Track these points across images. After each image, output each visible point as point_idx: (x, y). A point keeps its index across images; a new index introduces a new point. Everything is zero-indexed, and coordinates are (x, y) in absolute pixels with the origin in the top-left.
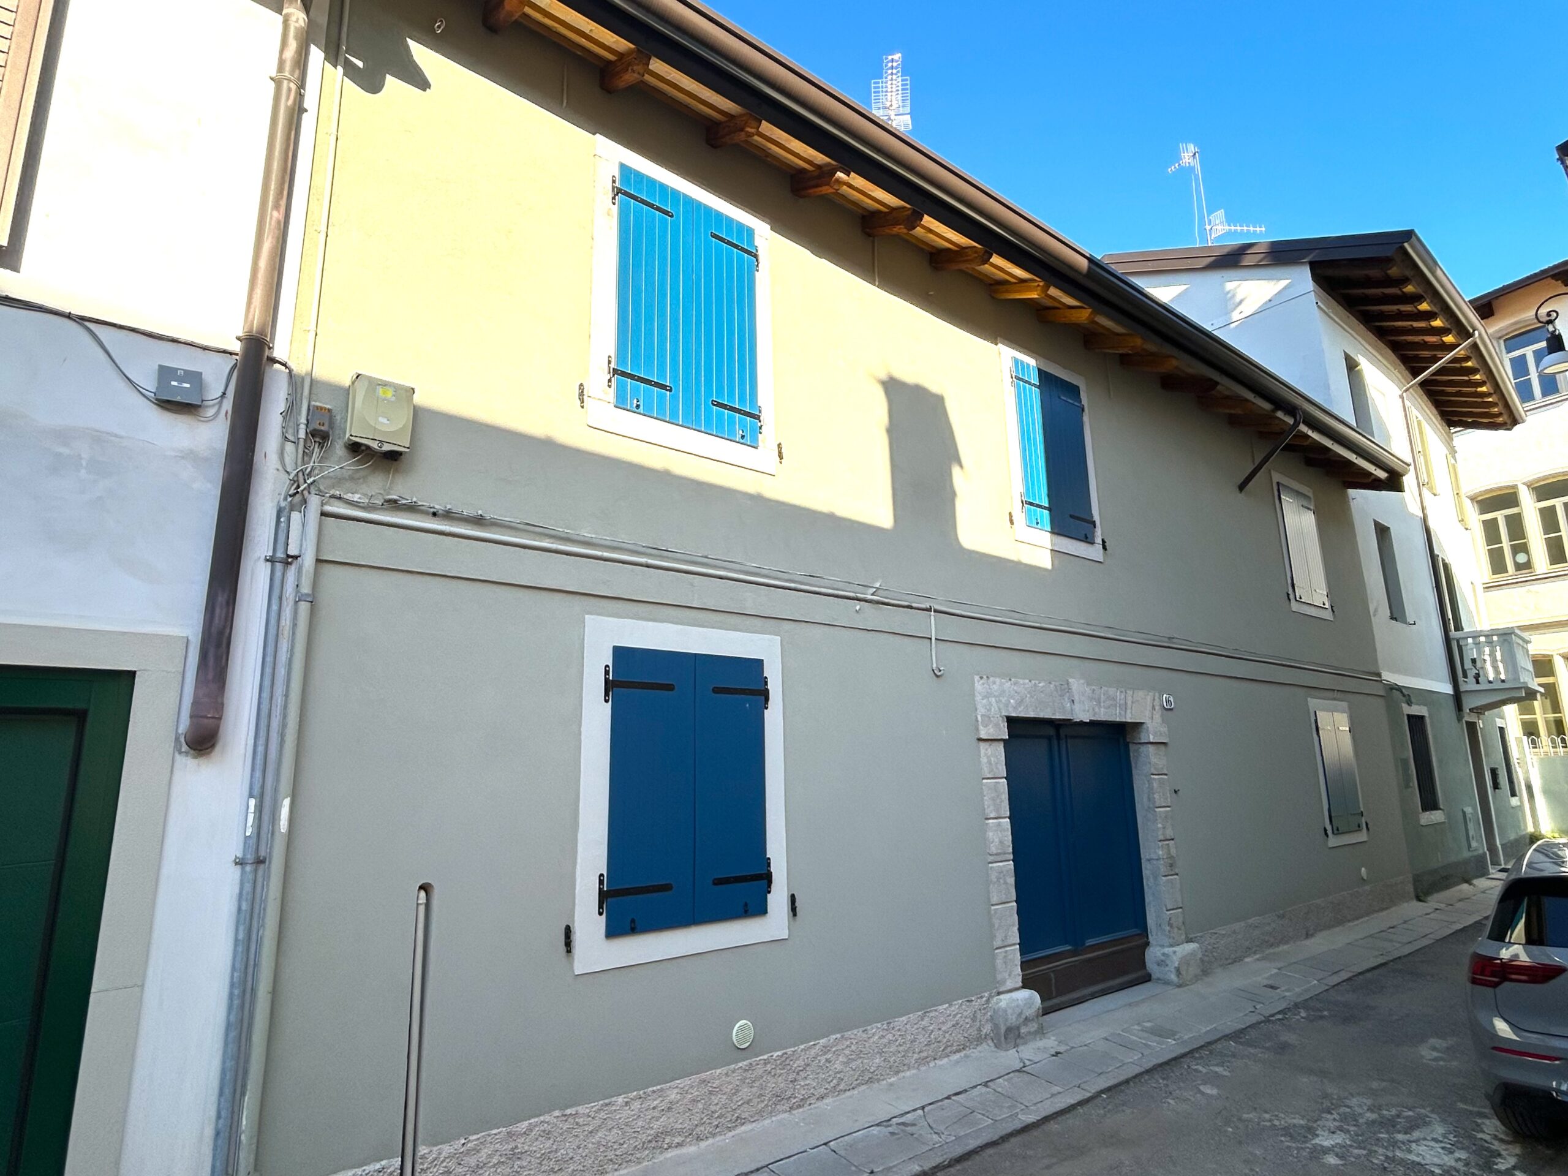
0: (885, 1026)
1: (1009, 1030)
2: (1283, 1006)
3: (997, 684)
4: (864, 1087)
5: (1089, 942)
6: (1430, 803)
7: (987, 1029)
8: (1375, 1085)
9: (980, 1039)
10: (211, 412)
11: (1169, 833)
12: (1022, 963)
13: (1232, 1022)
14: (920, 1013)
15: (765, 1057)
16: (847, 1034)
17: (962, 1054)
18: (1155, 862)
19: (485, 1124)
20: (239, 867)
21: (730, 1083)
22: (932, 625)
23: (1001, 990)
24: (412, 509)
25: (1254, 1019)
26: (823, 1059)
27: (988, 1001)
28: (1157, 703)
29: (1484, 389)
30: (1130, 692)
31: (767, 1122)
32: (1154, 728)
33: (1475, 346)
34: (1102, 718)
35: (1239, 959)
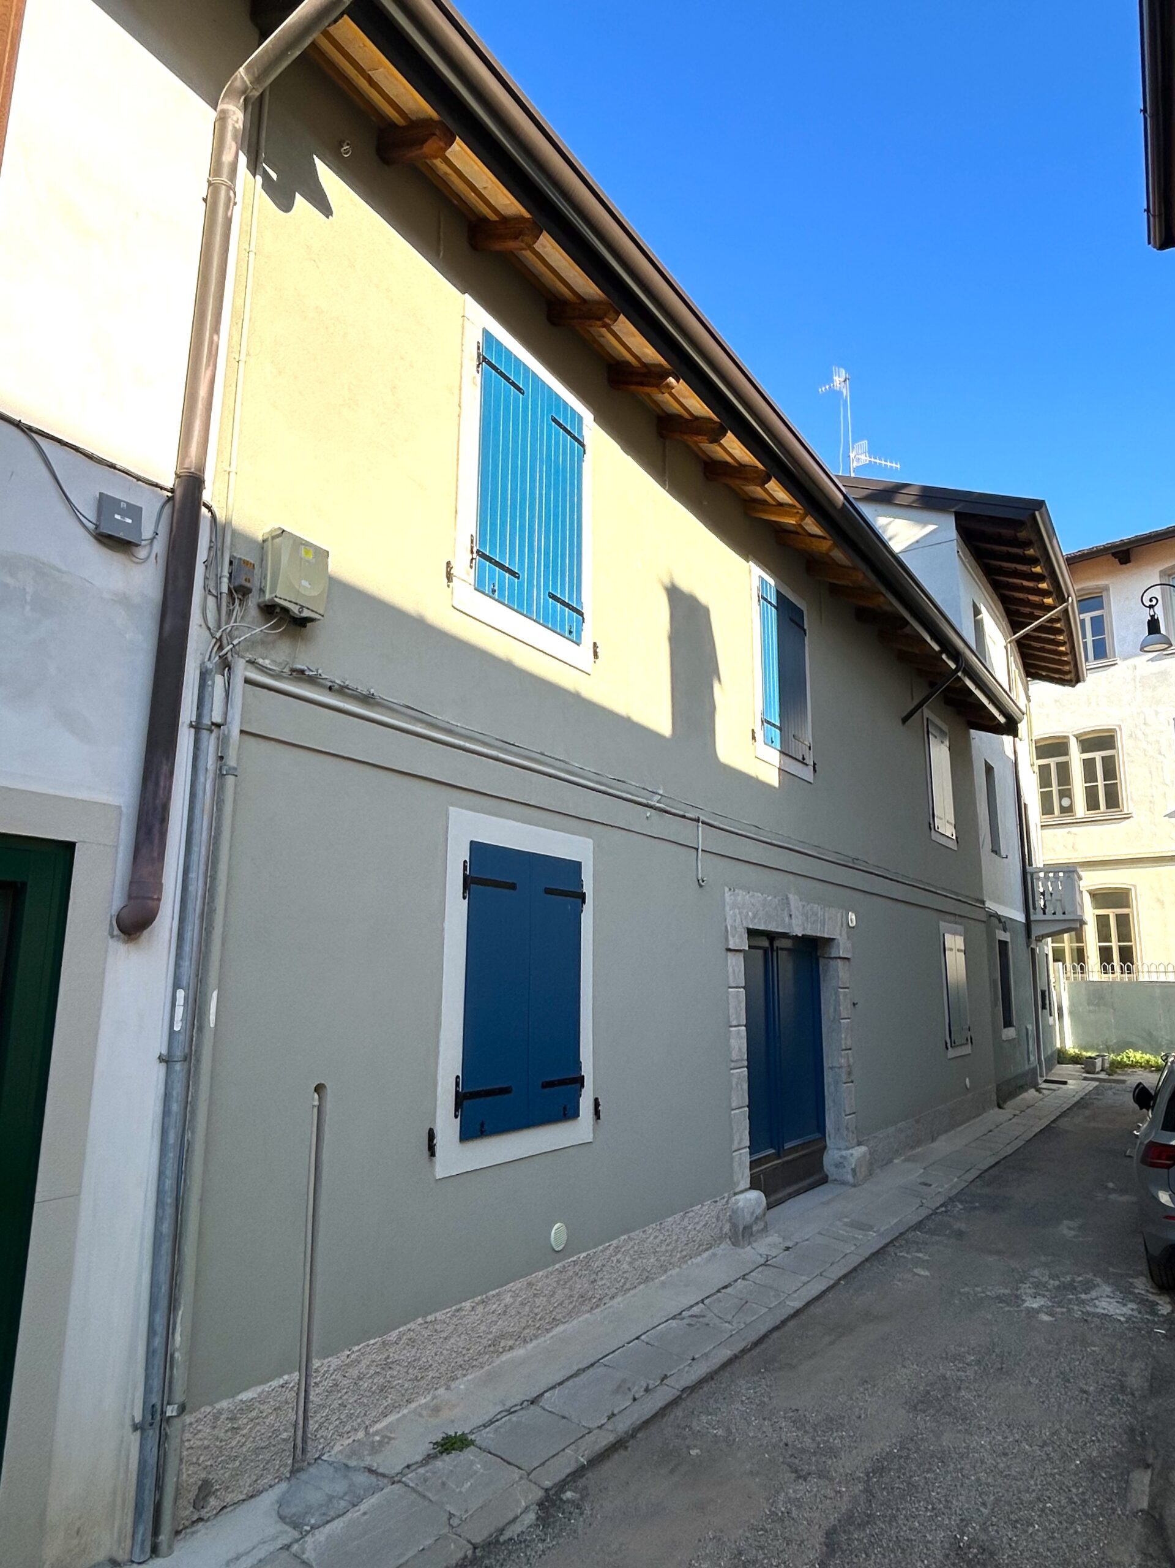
0: (658, 1227)
1: (744, 1228)
3: (742, 896)
4: (642, 1286)
5: (787, 1146)
6: (1008, 1023)
7: (728, 1228)
8: (1043, 1259)
9: (721, 1238)
10: (142, 553)
11: (849, 1043)
12: (751, 1162)
13: (911, 1214)
14: (682, 1214)
15: (575, 1258)
16: (632, 1234)
17: (711, 1251)
18: (837, 1070)
19: (366, 1335)
21: (549, 1285)
22: (702, 837)
23: (737, 1190)
24: (313, 680)
26: (614, 1259)
27: (727, 1202)
28: (844, 920)
29: (1063, 649)
30: (827, 909)
31: (575, 1322)
32: (843, 947)
33: (1066, 611)
34: (809, 932)
35: (890, 1161)
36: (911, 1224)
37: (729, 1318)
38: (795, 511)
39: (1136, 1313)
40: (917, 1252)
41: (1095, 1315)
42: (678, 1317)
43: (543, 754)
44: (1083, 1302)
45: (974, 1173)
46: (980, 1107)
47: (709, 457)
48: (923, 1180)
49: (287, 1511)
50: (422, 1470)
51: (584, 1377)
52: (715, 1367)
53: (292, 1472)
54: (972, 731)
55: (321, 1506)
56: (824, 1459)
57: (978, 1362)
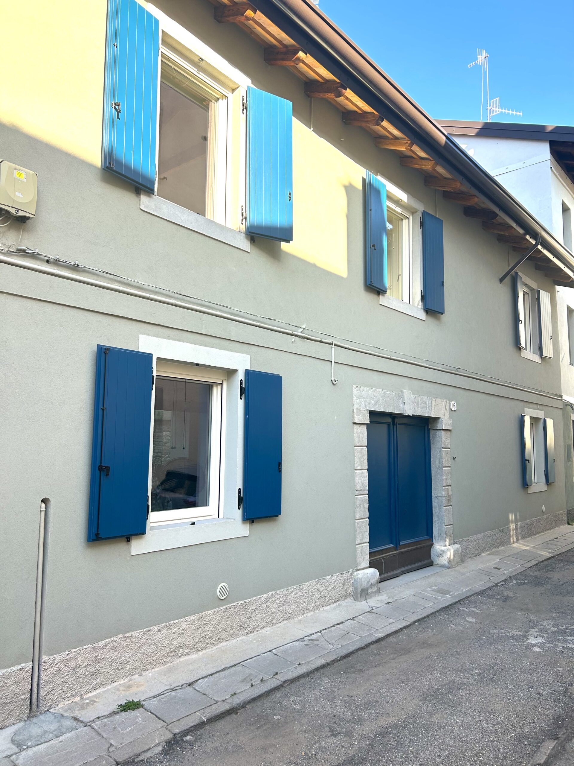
0: (298, 588)
1: (362, 590)
2: (504, 578)
3: (365, 390)
4: (285, 622)
5: (402, 543)
7: (351, 590)
8: (554, 615)
9: (346, 596)
11: (449, 482)
12: (370, 553)
13: (479, 586)
14: (316, 580)
15: (235, 604)
16: (278, 592)
17: (337, 603)
18: (440, 498)
19: (80, 643)
21: (215, 619)
22: (333, 353)
23: (359, 568)
24: (34, 256)
25: (489, 585)
26: (265, 605)
27: (352, 574)
28: (447, 407)
30: (434, 399)
31: (234, 641)
32: (445, 422)
34: (419, 413)
35: (479, 554)
36: (477, 591)
37: (333, 641)
38: (406, 141)
40: (474, 607)
42: (301, 640)
43: (210, 302)
44: (567, 641)
45: (534, 563)
46: (554, 523)
47: (345, 108)
48: (496, 566)
49: (17, 738)
50: (105, 720)
51: (226, 672)
52: (310, 669)
53: (28, 717)
54: (556, 286)
55: (38, 736)
56: (353, 725)
57: (479, 674)
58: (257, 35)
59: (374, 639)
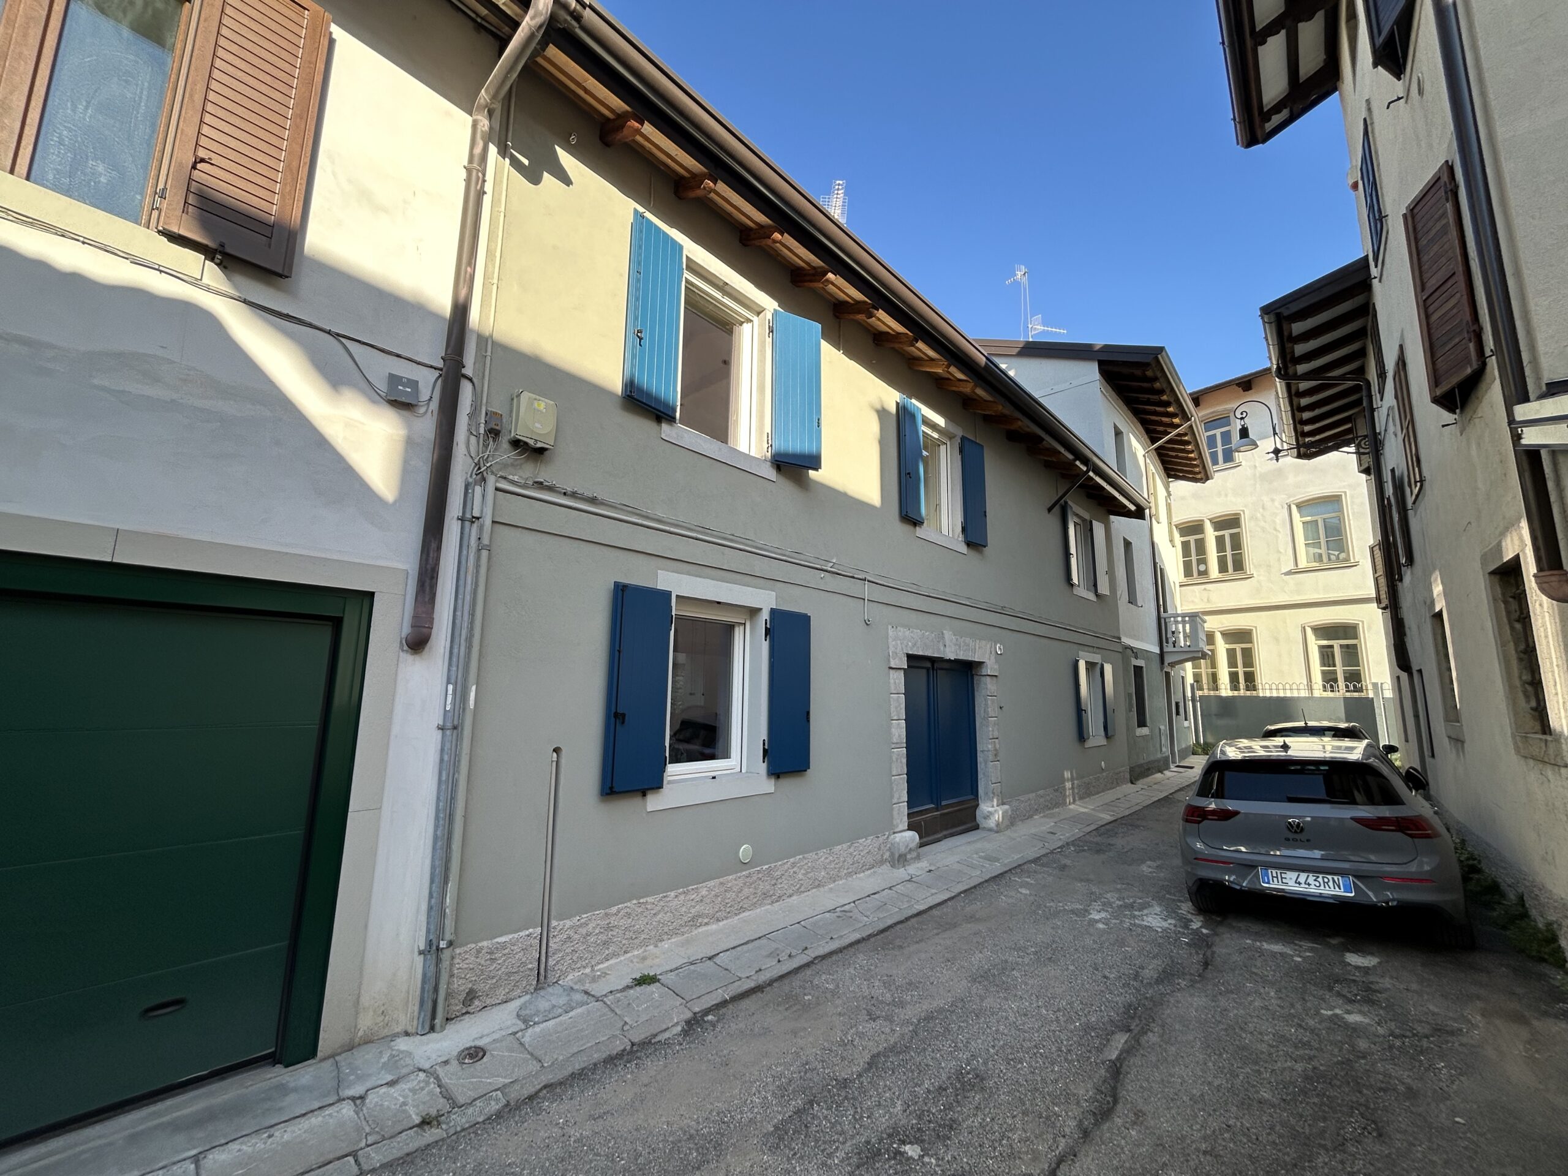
0: (828, 852)
1: (900, 856)
2: (1060, 844)
3: (902, 632)
4: (814, 890)
5: (944, 803)
6: (1142, 723)
7: (887, 855)
8: (1119, 886)
9: (882, 862)
10: (422, 410)
11: (996, 734)
12: (908, 814)
13: (1032, 853)
14: (849, 844)
15: (759, 869)
16: (806, 856)
17: (872, 870)
18: (986, 752)
19: (591, 907)
20: (440, 731)
21: (737, 885)
22: (867, 590)
23: (896, 830)
24: (551, 489)
25: (1044, 851)
26: (792, 871)
27: (888, 837)
28: (993, 649)
29: (1192, 455)
30: (978, 642)
31: (759, 910)
32: (991, 667)
33: (1191, 427)
34: (961, 657)
36: (1030, 859)
37: (869, 913)
38: (942, 363)
39: (1172, 927)
40: (1027, 877)
41: (1140, 926)
42: (833, 911)
44: (1135, 917)
45: (1093, 827)
46: (1115, 782)
47: (876, 329)
48: (1051, 830)
49: (523, 1013)
50: (618, 995)
51: (750, 946)
52: (844, 945)
53: (535, 989)
54: (1111, 516)
55: (545, 1011)
56: (894, 1008)
57: (1035, 953)
58: (784, 258)
59: (915, 912)
